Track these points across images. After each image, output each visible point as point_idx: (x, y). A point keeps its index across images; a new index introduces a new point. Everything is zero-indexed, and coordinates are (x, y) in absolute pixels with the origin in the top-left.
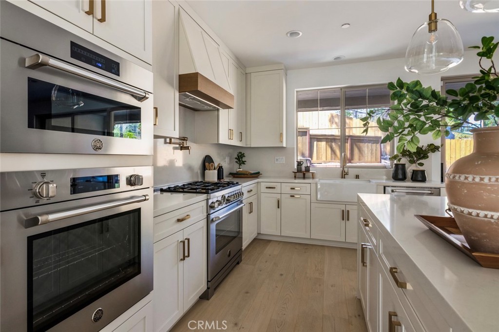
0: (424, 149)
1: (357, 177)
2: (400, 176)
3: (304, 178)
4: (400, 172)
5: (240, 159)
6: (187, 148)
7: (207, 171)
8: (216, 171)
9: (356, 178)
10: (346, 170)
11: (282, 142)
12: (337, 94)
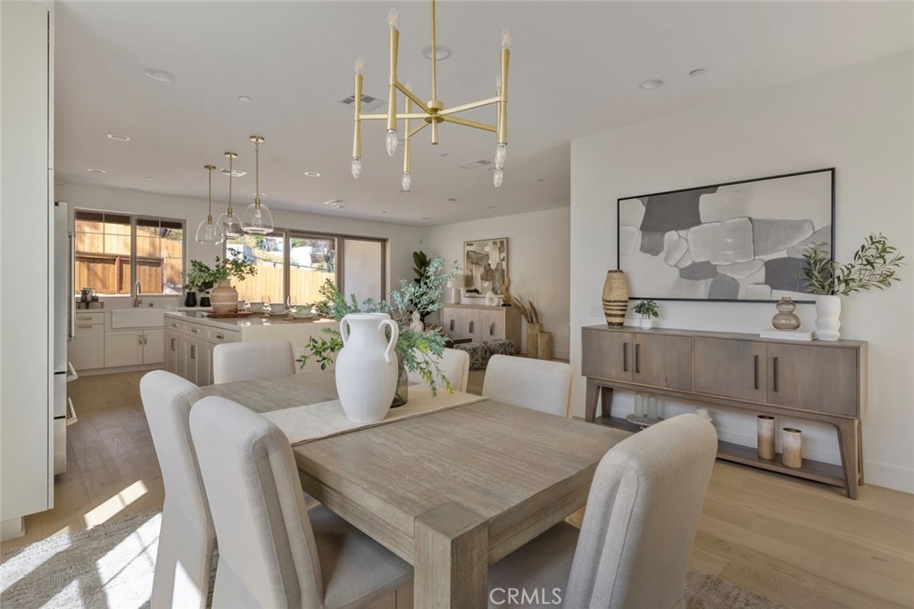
1: (151, 305)
2: (191, 303)
3: (87, 307)
4: (191, 299)
10: (139, 299)
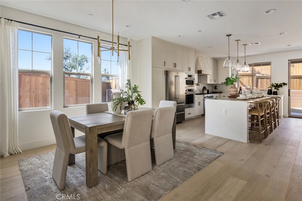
0: (278, 84)
2: (269, 93)
5: (215, 87)
6: (199, 85)
7: (204, 91)
8: (207, 91)
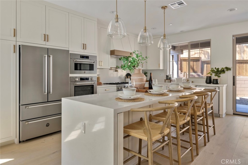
0: (220, 69)
2: (208, 82)
6: (117, 71)
9: (193, 82)
10: (187, 79)
11: (159, 67)
12: (187, 44)
